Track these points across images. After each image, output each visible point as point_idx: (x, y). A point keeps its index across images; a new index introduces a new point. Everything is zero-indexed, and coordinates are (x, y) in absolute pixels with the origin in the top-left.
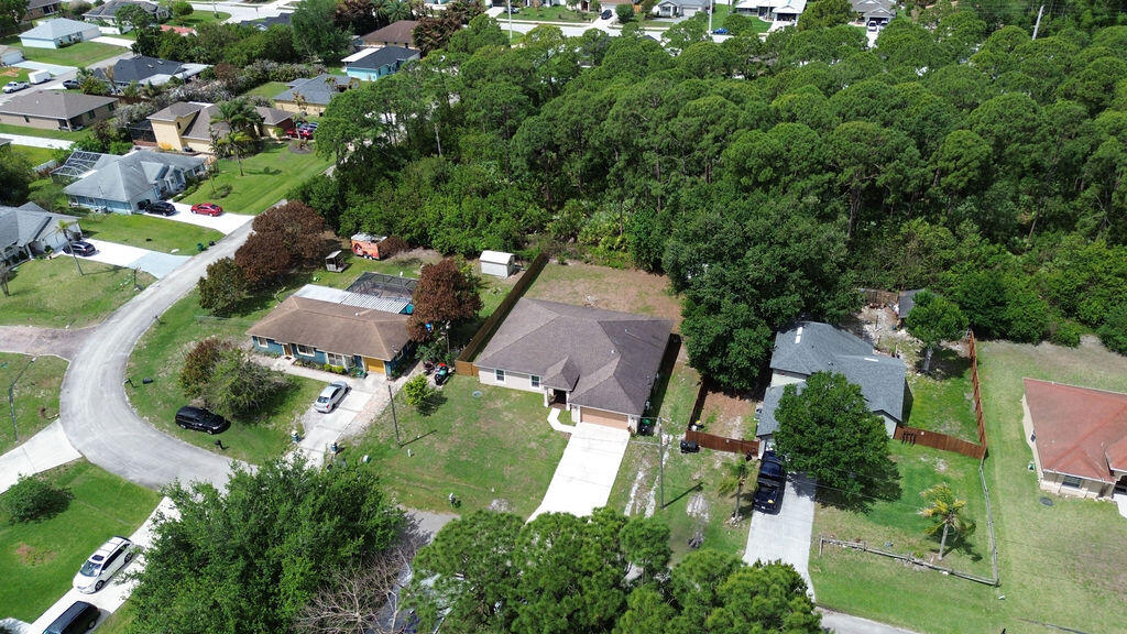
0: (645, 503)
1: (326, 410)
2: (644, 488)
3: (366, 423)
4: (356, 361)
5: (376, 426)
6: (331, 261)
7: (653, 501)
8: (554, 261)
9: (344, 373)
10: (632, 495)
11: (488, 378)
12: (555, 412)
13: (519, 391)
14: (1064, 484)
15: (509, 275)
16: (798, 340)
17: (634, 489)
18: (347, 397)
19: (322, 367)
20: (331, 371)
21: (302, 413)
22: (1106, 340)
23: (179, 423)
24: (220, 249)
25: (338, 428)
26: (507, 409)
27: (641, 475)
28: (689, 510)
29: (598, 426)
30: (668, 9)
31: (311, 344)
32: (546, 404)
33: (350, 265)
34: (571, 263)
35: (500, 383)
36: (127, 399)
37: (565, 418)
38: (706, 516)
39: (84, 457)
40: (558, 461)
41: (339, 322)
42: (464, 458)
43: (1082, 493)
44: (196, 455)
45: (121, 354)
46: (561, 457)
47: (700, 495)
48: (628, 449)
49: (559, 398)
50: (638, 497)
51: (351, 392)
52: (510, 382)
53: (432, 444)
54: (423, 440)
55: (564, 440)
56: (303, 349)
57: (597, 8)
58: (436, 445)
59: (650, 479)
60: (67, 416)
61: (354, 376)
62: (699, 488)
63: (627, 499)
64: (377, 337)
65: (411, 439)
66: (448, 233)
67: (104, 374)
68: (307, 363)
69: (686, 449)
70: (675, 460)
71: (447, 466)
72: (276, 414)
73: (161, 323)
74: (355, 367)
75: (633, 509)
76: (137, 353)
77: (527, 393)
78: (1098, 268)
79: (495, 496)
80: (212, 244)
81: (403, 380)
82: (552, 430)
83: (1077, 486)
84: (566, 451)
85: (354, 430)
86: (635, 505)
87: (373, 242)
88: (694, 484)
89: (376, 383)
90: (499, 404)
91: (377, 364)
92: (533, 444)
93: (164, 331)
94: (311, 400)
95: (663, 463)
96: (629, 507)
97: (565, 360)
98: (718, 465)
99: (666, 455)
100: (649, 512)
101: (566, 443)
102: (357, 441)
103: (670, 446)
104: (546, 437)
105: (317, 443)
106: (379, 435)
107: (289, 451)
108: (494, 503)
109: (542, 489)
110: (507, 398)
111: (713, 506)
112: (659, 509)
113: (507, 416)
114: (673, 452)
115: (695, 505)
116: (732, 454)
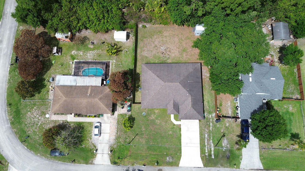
0: (210, 146)
2: (209, 140)
3: (114, 137)
5: (118, 138)
7: (212, 145)
8: (140, 26)
9: (95, 116)
10: (206, 144)
12: (172, 116)
15: (127, 40)
16: (251, 80)
17: (206, 142)
18: (102, 127)
19: (86, 116)
20: (90, 117)
21: (91, 139)
25: (106, 142)
26: (157, 118)
27: (206, 135)
28: (223, 145)
33: (62, 48)
34: (147, 26)
36: (26, 148)
37: (176, 118)
38: (228, 146)
40: (181, 137)
41: (85, 101)
42: (151, 143)
44: (66, 166)
45: (7, 126)
46: (181, 136)
47: (225, 138)
48: (200, 127)
50: (208, 144)
51: (102, 125)
54: (135, 139)
55: (179, 127)
58: (140, 140)
59: (209, 136)
60: (11, 161)
61: (99, 117)
62: (224, 136)
63: (205, 146)
65: (131, 139)
67: (9, 138)
68: (79, 115)
69: (217, 121)
70: (214, 126)
73: (10, 105)
75: (208, 149)
76: (12, 123)
79: (167, 155)
81: (116, 113)
82: (174, 125)
84: (182, 132)
85: (112, 141)
86: (208, 148)
87: (66, 37)
88: (222, 134)
89: (108, 117)
90: (153, 117)
92: (171, 132)
94: (90, 132)
95: (211, 128)
96: (206, 149)
97: (172, 102)
98: (227, 125)
99: (211, 124)
100: (213, 149)
101: (180, 129)
102: (115, 145)
103: (211, 120)
104: (173, 128)
105: (103, 150)
106: (121, 141)
107: (96, 156)
108: (168, 158)
109: (180, 150)
110: (154, 113)
111: (230, 142)
112: (215, 147)
113: (158, 122)
114: (213, 122)
115: (225, 143)
116: (231, 119)
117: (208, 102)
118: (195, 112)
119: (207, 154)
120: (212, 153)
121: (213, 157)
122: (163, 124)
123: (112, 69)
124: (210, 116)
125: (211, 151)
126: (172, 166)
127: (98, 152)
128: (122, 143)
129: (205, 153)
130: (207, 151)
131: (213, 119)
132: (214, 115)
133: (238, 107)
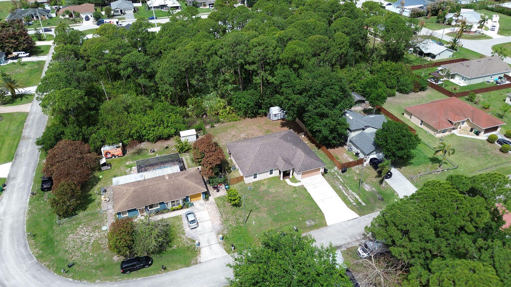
0: (353, 195)
1: (196, 226)
2: (347, 190)
3: (219, 222)
4: (185, 200)
5: (225, 221)
6: (104, 164)
7: (354, 193)
8: (207, 127)
9: (182, 208)
10: (346, 195)
11: (249, 180)
12: (287, 180)
13: (265, 180)
14: (443, 133)
16: (351, 118)
17: (344, 192)
18: (197, 215)
19: (169, 211)
20: (174, 210)
21: (184, 234)
23: (124, 272)
24: (13, 186)
25: (210, 230)
26: (269, 187)
27: (341, 187)
28: (367, 190)
29: (309, 178)
30: (117, 11)
31: (157, 201)
32: (282, 179)
34: (216, 125)
35: (256, 180)
36: (71, 280)
37: (295, 181)
38: (374, 189)
42: (276, 214)
43: (447, 133)
44: (154, 280)
46: (310, 195)
47: (364, 184)
48: (328, 181)
50: (349, 194)
52: (260, 177)
53: (257, 216)
54: (251, 216)
55: (303, 188)
56: (151, 206)
57: (78, 15)
58: (259, 214)
59: (343, 186)
61: (188, 207)
62: (361, 182)
63: (347, 197)
64: (191, 184)
65: (245, 218)
67: (35, 277)
68: (158, 212)
69: (343, 172)
70: (344, 177)
71: (273, 220)
73: (32, 236)
74: (186, 202)
75: (353, 199)
76: (40, 257)
79: (304, 220)
80: (5, 186)
81: (211, 198)
82: (295, 187)
83: (444, 132)
84: (309, 191)
85: (219, 227)
86: (350, 197)
87: (117, 147)
88: (358, 181)
89: (201, 205)
90: (263, 188)
91: (198, 196)
92: (295, 196)
93: (41, 240)
94: (181, 226)
95: (341, 179)
96: (350, 199)
97: (280, 158)
98: (358, 172)
99: (339, 177)
100: (357, 197)
101: (305, 189)
102: (225, 231)
103: (336, 173)
104: (296, 190)
105: (208, 241)
106: (231, 223)
107: (200, 251)
108: (307, 223)
109: (317, 208)
110: (264, 184)
111: (372, 185)
112: (359, 195)
113: (272, 190)
114: (339, 174)
115: (367, 188)
116: (357, 166)
118: (312, 160)
119: (355, 204)
120: (360, 200)
121: (364, 204)
122: (280, 190)
123: (187, 163)
124: (333, 170)
125: (357, 200)
126: (318, 228)
127: (201, 245)
128: (234, 225)
129: (351, 203)
130: (352, 201)
131: (338, 172)
132: (336, 168)
133: (357, 154)
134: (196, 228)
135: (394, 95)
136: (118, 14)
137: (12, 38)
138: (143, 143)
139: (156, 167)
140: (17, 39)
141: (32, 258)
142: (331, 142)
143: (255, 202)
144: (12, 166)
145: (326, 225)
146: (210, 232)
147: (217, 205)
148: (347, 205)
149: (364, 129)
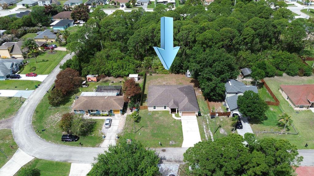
0: (209, 133)
1: (109, 127)
2: (207, 130)
3: (122, 128)
4: (111, 111)
5: (125, 128)
6: (84, 84)
7: (211, 132)
8: (148, 75)
9: (107, 116)
10: (205, 132)
11: (151, 109)
12: (174, 115)
13: (161, 111)
15: (138, 80)
16: (231, 84)
17: (205, 130)
18: (112, 122)
19: (100, 115)
20: (103, 116)
21: (101, 130)
22: (288, 74)
23: (63, 140)
24: (43, 86)
25: (115, 131)
26: (160, 116)
27: (204, 127)
28: (221, 133)
29: (187, 116)
30: (139, 3)
31: (95, 109)
32: (170, 113)
33: (89, 85)
34: (153, 75)
35: (155, 110)
36: (40, 137)
37: (177, 116)
38: (226, 133)
39: (36, 158)
40: (182, 127)
41: (102, 101)
42: (156, 132)
43: (304, 109)
44: (74, 149)
45: (28, 124)
47: (222, 128)
48: (198, 121)
49: (173, 110)
50: (207, 132)
51: (113, 120)
52: (157, 109)
53: (144, 130)
54: (141, 129)
55: (180, 121)
56: (92, 111)
57: (119, 4)
58: (146, 130)
59: (207, 127)
60: (21, 146)
61: (111, 116)
62: (220, 127)
63: (205, 133)
64: (116, 103)
65: (137, 130)
66: (116, 71)
67: (26, 131)
68: (94, 115)
69: (212, 117)
70: (211, 121)
71: (152, 135)
72: (92, 131)
73: (36, 111)
74: (111, 113)
75: (207, 136)
76: (34, 123)
77: (163, 111)
78: (282, 57)
79: (170, 140)
80: (39, 85)
81: (126, 114)
82: (175, 120)
83: (302, 108)
84: (182, 124)
85: (120, 131)
86: (207, 134)
87: (94, 77)
88: (219, 126)
89: (118, 116)
90: (157, 115)
91: (117, 111)
92: (172, 125)
93: (39, 114)
94: (101, 125)
95: (208, 122)
96: (206, 136)
98: (222, 120)
99: (207, 120)
100: (212, 135)
101: (181, 122)
102: (122, 134)
103: (207, 118)
104: (175, 122)
105: (111, 137)
106: (128, 131)
107: (103, 141)
108: (171, 142)
109: (182, 136)
110: (158, 113)
111: (226, 130)
112: (213, 134)
113: (161, 118)
114: (208, 119)
115: (222, 131)
116: (223, 116)
117: (203, 108)
118: (192, 105)
119: (207, 139)
120: (212, 138)
121: (213, 141)
122: (166, 119)
124: (206, 115)
125: (210, 137)
126: (175, 147)
127: (106, 138)
129: (205, 138)
130: (206, 137)
132: (209, 115)
133: (227, 109)
134: (108, 128)
135: (281, 75)
136: (139, 4)
137: (78, 13)
138: (111, 77)
139: (108, 91)
140: (80, 14)
141: (30, 122)
142: (212, 98)
143: (148, 122)
144: (48, 76)
145: (181, 147)
146: (114, 132)
147: (126, 119)
148: (201, 138)
149: (237, 94)
